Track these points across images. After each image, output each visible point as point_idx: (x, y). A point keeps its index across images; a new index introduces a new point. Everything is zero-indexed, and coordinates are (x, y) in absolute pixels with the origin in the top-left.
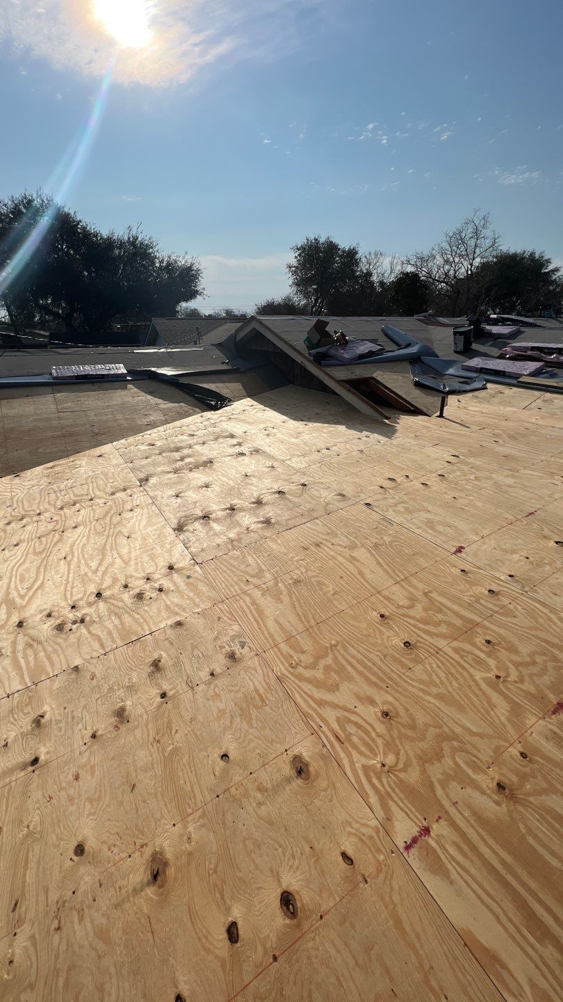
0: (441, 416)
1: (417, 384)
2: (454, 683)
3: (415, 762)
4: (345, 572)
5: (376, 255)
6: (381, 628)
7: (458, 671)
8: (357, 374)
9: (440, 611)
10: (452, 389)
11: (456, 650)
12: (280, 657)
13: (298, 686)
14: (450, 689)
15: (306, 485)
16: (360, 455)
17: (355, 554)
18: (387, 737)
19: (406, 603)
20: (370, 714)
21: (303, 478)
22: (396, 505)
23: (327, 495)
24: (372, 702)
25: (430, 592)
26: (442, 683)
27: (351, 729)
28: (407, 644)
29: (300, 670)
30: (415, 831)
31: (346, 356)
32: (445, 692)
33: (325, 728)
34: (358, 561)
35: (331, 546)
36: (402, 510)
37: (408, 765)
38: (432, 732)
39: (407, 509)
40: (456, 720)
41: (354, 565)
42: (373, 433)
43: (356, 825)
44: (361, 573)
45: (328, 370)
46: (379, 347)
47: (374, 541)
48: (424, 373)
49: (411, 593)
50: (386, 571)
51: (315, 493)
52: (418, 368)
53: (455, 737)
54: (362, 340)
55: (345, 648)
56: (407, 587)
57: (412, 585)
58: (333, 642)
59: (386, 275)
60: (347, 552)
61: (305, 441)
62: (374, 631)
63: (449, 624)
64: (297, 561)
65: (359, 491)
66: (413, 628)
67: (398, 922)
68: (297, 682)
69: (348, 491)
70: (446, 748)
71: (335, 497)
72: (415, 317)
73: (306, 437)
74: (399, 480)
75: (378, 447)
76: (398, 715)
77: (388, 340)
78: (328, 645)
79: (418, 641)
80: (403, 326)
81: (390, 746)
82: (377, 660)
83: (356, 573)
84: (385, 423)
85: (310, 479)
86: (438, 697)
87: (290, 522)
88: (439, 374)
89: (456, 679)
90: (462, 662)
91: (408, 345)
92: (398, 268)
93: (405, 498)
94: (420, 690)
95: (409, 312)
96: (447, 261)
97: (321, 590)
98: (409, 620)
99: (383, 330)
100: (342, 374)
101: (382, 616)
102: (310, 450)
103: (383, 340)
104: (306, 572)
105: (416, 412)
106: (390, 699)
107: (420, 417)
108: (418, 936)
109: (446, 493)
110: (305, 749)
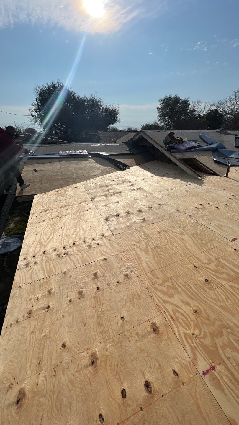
0: (227, 176)
1: (216, 162)
2: (230, 302)
3: (209, 335)
4: (178, 245)
5: (198, 102)
6: (195, 272)
7: (231, 297)
8: (187, 156)
9: (223, 267)
10: (232, 164)
11: (231, 287)
12: (148, 279)
13: (155, 292)
14: (227, 303)
15: (161, 205)
16: (186, 193)
17: (183, 237)
18: (196, 322)
19: (207, 262)
20: (188, 310)
21: (160, 202)
22: (203, 216)
23: (170, 210)
24: (189, 305)
25: (219, 258)
26: (223, 301)
27: (178, 315)
28: (206, 280)
29: (156, 286)
30: (208, 367)
31: (182, 148)
32: (225, 305)
33: (166, 313)
34: (184, 240)
35: (172, 233)
36: (206, 219)
37: (205, 336)
38: (217, 323)
39: (208, 219)
40: (230, 319)
41: (182, 242)
42: (193, 183)
43: (180, 359)
44: (185, 246)
45: (174, 154)
46: (198, 144)
47: (192, 232)
48: (219, 156)
49: (209, 257)
50: (197, 246)
51: (165, 208)
52: (216, 154)
53: (229, 327)
54: (190, 141)
55: (177, 279)
56: (207, 254)
57: (210, 254)
58: (172, 275)
59: (202, 111)
60: (179, 236)
61: (161, 185)
62: (191, 273)
63: (228, 274)
64: (156, 238)
65: (186, 209)
66: (209, 274)
67: (198, 407)
68: (155, 291)
69: (181, 208)
70: (224, 331)
71: (174, 211)
72: (216, 130)
73: (162, 183)
74: (205, 205)
75: (195, 189)
76: (201, 312)
77: (202, 141)
78: (169, 276)
79: (212, 280)
80: (210, 134)
81: (197, 326)
82: (192, 286)
83: (183, 246)
84: (199, 179)
85: (163, 202)
86: (221, 307)
87: (154, 220)
88: (226, 157)
89: (231, 300)
90: (234, 293)
91: (212, 143)
92: (208, 108)
93: (208, 213)
94: (213, 303)
95: (213, 128)
96: (233, 104)
97: (167, 251)
98: (208, 270)
99: (200, 136)
100: (180, 156)
101: (195, 266)
102: (164, 190)
103: (200, 141)
104: (160, 243)
105: (214, 174)
106: (198, 304)
107: (216, 177)
108: (208, 415)
109: (228, 213)
110: (158, 321)
